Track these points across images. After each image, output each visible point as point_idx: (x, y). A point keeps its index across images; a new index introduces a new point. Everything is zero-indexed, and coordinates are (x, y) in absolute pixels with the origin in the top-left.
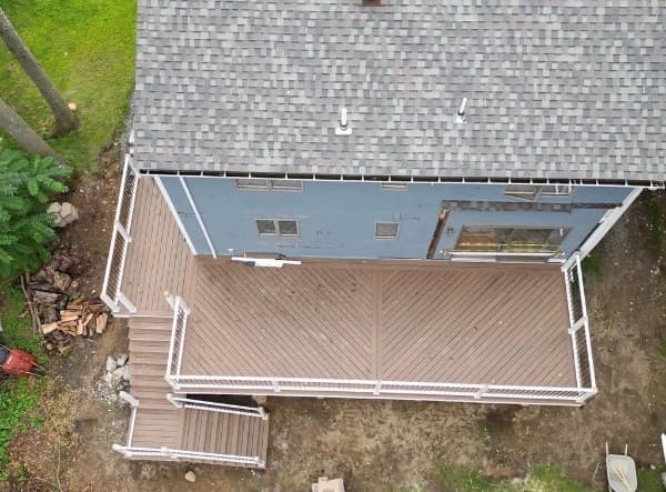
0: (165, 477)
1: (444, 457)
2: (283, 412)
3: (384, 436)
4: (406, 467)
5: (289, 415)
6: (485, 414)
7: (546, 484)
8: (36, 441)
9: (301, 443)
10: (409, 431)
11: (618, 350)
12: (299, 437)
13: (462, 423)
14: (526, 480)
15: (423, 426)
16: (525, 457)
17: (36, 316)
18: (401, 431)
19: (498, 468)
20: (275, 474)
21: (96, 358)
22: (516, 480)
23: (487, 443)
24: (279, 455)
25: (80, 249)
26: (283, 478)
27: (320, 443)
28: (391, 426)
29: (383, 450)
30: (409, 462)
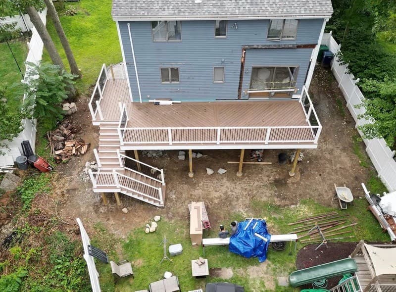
0: (111, 212)
1: (255, 198)
2: (172, 184)
3: (224, 191)
4: (236, 203)
5: (176, 185)
6: (273, 180)
7: (308, 207)
8: (46, 198)
9: (182, 195)
10: (236, 188)
11: (333, 153)
12: (181, 193)
13: (262, 184)
14: (298, 206)
15: (243, 186)
16: (296, 196)
17: (53, 148)
18: (232, 188)
19: (283, 201)
20: (169, 208)
21: (80, 164)
22: (292, 206)
23: (276, 192)
24: (171, 201)
25: (77, 123)
26: (173, 210)
27: (191, 195)
28: (227, 186)
29: (223, 197)
30: (237, 201)
